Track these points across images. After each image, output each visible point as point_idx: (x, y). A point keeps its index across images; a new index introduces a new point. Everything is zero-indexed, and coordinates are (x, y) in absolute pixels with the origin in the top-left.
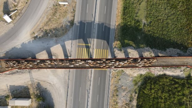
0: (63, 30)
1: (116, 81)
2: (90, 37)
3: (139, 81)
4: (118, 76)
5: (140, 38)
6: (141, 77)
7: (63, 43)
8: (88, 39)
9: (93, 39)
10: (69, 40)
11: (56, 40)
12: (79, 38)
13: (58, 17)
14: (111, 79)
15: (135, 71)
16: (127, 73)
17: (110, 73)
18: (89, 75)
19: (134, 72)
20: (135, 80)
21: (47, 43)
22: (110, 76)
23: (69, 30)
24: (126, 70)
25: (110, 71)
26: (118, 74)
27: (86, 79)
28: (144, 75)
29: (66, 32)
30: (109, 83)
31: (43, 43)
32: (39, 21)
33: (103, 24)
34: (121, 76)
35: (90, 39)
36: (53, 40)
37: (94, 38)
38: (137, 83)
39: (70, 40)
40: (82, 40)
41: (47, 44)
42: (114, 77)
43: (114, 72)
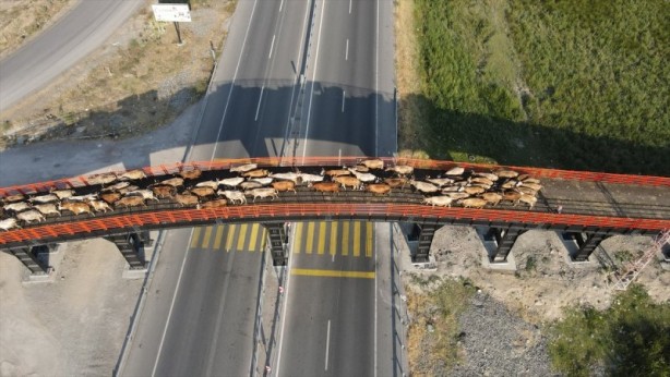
0: (153, 113)
1: (439, 347)
2: (278, 133)
3: (589, 353)
4: (446, 313)
5: (521, 145)
6: (591, 326)
7: (143, 159)
8: (268, 141)
9: (292, 141)
10: (174, 146)
11: (109, 150)
12: (226, 137)
13: (139, 74)
14: (402, 330)
15: (542, 283)
16: (499, 295)
17: (395, 293)
18: (267, 307)
19: (538, 290)
20: (561, 350)
21: (54, 163)
22: (394, 309)
23: (180, 113)
24: (490, 281)
25: (393, 284)
26: (442, 302)
27: (244, 334)
28: (605, 317)
29: (166, 118)
30: (395, 359)
31: (36, 160)
32: (52, 85)
33: (338, 91)
34: (465, 315)
35: (279, 142)
36: (95, 147)
37: (297, 134)
38: (580, 368)
39: (180, 144)
40: (236, 145)
41: (57, 166)
42: (422, 320)
43: (417, 288)
